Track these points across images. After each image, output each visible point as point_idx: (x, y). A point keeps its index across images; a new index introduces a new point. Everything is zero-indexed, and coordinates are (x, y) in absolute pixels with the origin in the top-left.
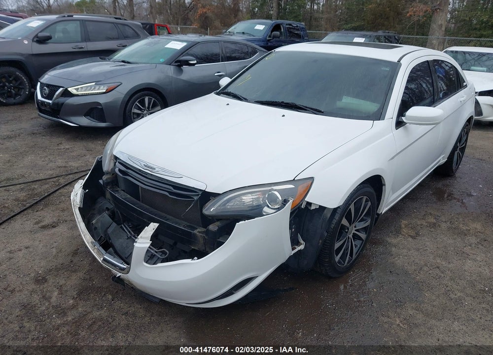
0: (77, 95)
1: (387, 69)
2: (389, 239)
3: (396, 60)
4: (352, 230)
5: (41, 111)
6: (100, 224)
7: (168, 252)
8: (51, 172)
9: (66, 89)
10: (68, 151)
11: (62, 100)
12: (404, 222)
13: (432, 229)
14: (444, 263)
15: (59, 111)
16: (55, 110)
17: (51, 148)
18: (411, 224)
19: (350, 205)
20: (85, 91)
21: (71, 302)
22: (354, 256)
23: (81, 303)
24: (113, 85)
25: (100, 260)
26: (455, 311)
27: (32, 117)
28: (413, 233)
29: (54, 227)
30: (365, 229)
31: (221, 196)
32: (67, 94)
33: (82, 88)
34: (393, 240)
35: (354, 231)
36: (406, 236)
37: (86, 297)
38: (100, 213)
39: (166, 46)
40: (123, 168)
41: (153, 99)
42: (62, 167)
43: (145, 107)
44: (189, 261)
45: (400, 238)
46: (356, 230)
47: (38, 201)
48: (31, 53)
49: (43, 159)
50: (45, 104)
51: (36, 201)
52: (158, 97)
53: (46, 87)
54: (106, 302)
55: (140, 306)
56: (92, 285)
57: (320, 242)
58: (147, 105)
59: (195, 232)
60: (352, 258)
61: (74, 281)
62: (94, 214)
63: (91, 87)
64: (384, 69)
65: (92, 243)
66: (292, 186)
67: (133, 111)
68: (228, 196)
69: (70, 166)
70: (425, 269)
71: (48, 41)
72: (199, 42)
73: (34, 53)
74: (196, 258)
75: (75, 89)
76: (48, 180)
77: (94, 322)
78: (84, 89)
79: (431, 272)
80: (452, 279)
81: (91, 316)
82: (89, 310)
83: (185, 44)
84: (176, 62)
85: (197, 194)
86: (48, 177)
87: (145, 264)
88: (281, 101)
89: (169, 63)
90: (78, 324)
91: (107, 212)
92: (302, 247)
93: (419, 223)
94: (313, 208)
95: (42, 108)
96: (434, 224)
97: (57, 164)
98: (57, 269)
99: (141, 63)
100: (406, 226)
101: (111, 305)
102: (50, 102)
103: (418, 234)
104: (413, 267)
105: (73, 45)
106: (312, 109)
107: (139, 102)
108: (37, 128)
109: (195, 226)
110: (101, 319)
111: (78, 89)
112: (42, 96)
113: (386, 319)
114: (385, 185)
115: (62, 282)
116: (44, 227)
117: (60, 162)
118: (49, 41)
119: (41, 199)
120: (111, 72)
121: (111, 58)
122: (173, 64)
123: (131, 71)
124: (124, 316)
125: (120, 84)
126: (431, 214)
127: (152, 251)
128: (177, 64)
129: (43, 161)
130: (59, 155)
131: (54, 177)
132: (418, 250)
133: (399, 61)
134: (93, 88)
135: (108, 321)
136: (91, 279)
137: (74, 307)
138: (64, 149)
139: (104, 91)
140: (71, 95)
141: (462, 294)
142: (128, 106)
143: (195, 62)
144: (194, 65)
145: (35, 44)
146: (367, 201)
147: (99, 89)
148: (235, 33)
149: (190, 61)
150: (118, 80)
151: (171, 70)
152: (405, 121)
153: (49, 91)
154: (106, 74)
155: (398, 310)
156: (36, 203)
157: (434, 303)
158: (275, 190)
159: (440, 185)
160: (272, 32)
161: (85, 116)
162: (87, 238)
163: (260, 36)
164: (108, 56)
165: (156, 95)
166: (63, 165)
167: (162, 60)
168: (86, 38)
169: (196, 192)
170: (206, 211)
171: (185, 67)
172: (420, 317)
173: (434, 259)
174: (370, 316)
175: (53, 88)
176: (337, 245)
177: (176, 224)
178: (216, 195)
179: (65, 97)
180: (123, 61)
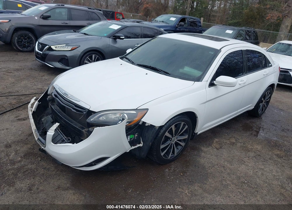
0: (56, 51)
1: (212, 53)
2: (203, 148)
3: (219, 49)
4: (175, 139)
5: (37, 57)
6: (45, 121)
7: (71, 139)
8: (33, 91)
9: (50, 47)
10: (46, 80)
11: (47, 52)
12: (216, 140)
13: (231, 146)
14: (228, 165)
15: (45, 58)
16: (43, 57)
17: (38, 78)
18: (220, 141)
19: (171, 126)
20: (60, 48)
21: (20, 159)
22: (176, 154)
23: (24, 160)
24: (75, 47)
25: (36, 139)
26: (222, 190)
27: (33, 60)
28: (218, 146)
29: (24, 120)
30: (184, 140)
31: (97, 113)
32: (50, 49)
33: (58, 46)
34: (204, 149)
35: (176, 140)
36: (214, 148)
37: (27, 158)
38: (47, 115)
39: (109, 27)
40: (56, 94)
41: (97, 56)
42: (39, 89)
43: (92, 60)
44: (71, 144)
45: (210, 148)
46: (177, 140)
47: (21, 106)
48: (39, 24)
49: (31, 84)
50: (39, 54)
51: (20, 105)
52: (100, 55)
53: (40, 44)
54: (37, 161)
55: (53, 166)
56: (33, 152)
57: (150, 143)
58: (93, 59)
59: (83, 130)
60: (174, 155)
61: (25, 148)
62: (44, 116)
63: (63, 46)
64: (211, 53)
65: (35, 130)
66: (135, 112)
67: (85, 62)
68: (100, 113)
69: (44, 89)
70: (216, 167)
71: (48, 19)
72: (128, 26)
73: (40, 24)
74: (75, 143)
75: (55, 47)
76: (30, 95)
77: (27, 170)
78: (59, 47)
79: (218, 169)
80: (228, 174)
81: (26, 167)
82: (27, 164)
83: (120, 27)
84: (113, 37)
85: (86, 111)
86: (30, 93)
87: (52, 143)
88: (149, 65)
89: (109, 37)
90: (19, 170)
91: (50, 115)
92: (141, 145)
93: (225, 141)
94: (146, 125)
95: (38, 55)
96: (234, 143)
97: (38, 87)
98: (18, 142)
99: (94, 36)
100: (217, 142)
101: (39, 163)
102: (41, 52)
103: (221, 148)
104: (210, 165)
105: (63, 22)
106: (164, 72)
107: (89, 57)
108: (34, 66)
109: (85, 128)
110: (31, 169)
111: (56, 47)
112: (38, 49)
113: (180, 190)
114: (197, 117)
115: (18, 148)
116: (19, 120)
117: (40, 86)
118: (50, 18)
119: (23, 105)
120: (75, 39)
121: (80, 31)
122: (112, 37)
123: (86, 40)
124: (43, 169)
125: (79, 46)
126: (234, 137)
127: (64, 138)
128: (113, 38)
129: (31, 85)
130: (40, 82)
131: (33, 93)
132: (217, 156)
133: (220, 49)
134: (64, 47)
135: (34, 171)
136: (33, 149)
137: (20, 161)
138: (44, 79)
139: (70, 49)
140: (52, 50)
141: (230, 183)
142: (83, 59)
143: (124, 37)
144: (123, 39)
145: (41, 19)
146: (184, 125)
147: (67, 48)
148: (158, 21)
149: (121, 37)
150: (78, 44)
151: (109, 41)
152: (215, 83)
153: (42, 47)
154: (72, 40)
155: (190, 186)
156: (20, 106)
157: (212, 185)
158: (125, 113)
159: (248, 122)
160: (179, 22)
161: (59, 62)
162: (34, 127)
163: (172, 24)
164: (78, 30)
165: (99, 54)
166: (41, 88)
167: (105, 35)
168: (70, 18)
169: (85, 110)
170: (88, 120)
171: (118, 40)
172: (200, 191)
173: (224, 162)
174: (172, 187)
175: (44, 45)
176: (162, 147)
177: (76, 125)
178: (94, 112)
179: (49, 51)
180: (85, 34)
